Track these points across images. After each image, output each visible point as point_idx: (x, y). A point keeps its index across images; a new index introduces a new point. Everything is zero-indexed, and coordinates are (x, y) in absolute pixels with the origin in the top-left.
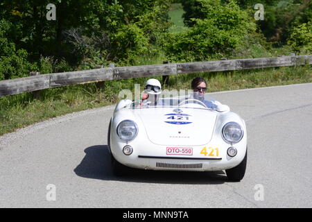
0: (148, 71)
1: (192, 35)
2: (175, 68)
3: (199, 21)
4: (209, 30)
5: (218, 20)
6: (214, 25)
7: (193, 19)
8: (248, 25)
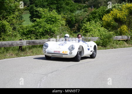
0: (12, 44)
1: (34, 26)
2: (26, 43)
3: (38, 20)
4: (42, 24)
5: (47, 19)
6: (45, 22)
7: (35, 19)
8: (61, 22)
